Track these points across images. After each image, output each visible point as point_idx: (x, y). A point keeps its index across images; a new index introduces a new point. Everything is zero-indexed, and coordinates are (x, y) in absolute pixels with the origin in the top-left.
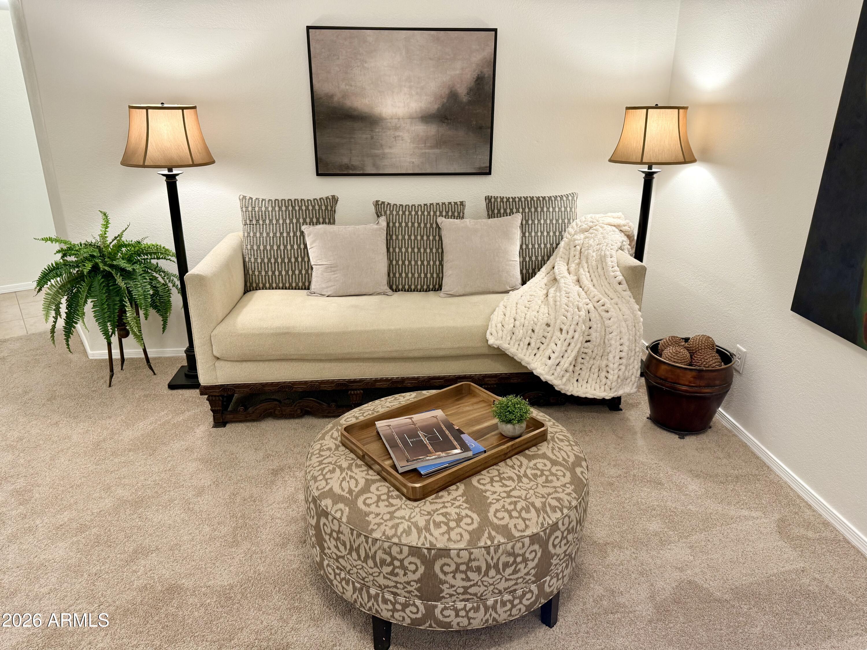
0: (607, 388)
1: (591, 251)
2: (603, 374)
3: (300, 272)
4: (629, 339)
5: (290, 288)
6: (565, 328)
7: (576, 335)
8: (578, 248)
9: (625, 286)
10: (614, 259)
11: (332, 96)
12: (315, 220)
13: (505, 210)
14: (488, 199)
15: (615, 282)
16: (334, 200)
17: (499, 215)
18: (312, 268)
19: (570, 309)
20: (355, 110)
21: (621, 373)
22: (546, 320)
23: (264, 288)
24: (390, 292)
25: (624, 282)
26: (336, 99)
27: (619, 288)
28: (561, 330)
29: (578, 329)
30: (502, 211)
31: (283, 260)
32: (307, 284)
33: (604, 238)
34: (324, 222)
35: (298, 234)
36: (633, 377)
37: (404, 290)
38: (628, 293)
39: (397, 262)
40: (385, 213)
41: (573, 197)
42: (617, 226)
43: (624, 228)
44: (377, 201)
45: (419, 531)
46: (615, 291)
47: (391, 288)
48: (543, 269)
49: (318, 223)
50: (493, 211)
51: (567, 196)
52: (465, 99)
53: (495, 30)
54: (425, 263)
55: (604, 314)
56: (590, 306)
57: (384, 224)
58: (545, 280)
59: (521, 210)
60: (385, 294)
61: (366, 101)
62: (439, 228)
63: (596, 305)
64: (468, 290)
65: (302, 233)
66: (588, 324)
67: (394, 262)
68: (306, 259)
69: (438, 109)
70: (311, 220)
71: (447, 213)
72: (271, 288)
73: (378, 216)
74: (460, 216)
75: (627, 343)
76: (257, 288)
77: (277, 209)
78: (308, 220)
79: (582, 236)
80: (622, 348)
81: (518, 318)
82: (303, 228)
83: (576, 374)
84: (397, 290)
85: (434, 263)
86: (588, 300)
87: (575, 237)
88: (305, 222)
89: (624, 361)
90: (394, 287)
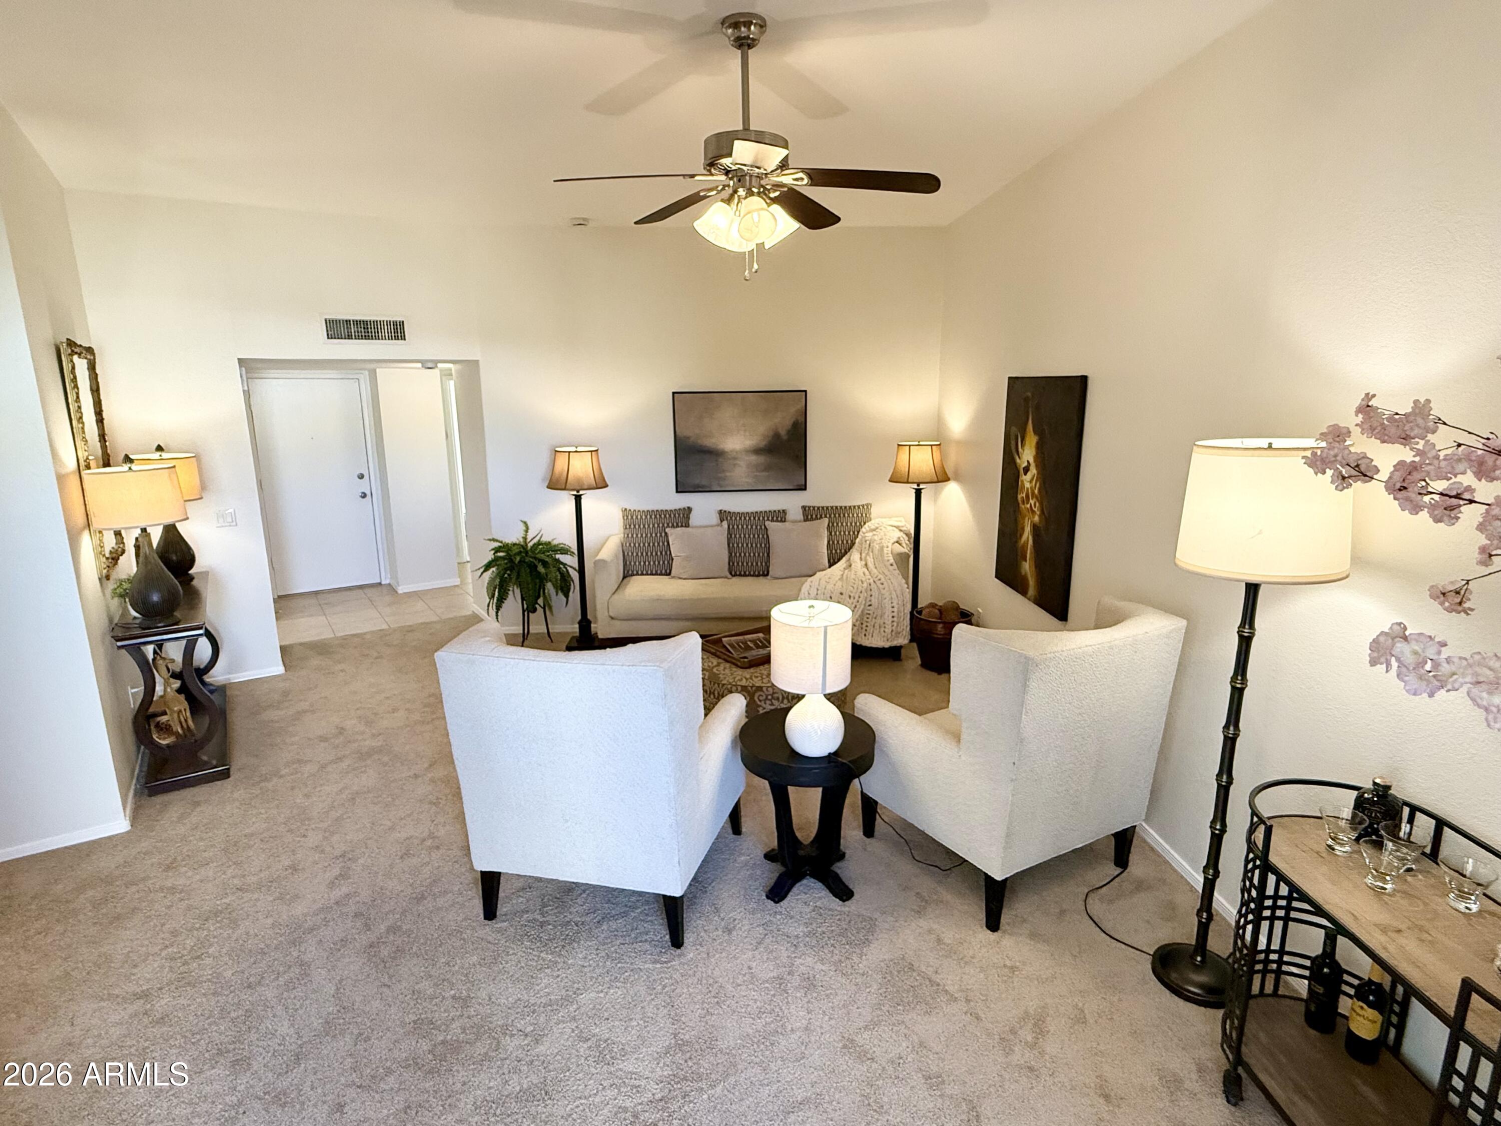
0: (885, 639)
1: (875, 544)
2: (882, 629)
3: (664, 562)
4: (898, 604)
5: (656, 574)
6: (852, 595)
7: (860, 600)
8: (868, 542)
9: (895, 566)
10: (889, 549)
11: (688, 438)
12: (675, 524)
13: (816, 516)
14: (804, 508)
15: (888, 564)
16: (690, 509)
17: (812, 519)
18: (673, 559)
19: (856, 582)
20: (705, 446)
21: (894, 628)
22: (840, 591)
23: (637, 574)
24: (730, 576)
25: (894, 564)
26: (692, 439)
27: (891, 568)
28: (850, 597)
29: (862, 596)
30: (814, 516)
31: (652, 554)
32: (668, 571)
33: (885, 535)
34: (682, 526)
35: (663, 534)
36: (904, 632)
37: (740, 575)
38: (897, 571)
39: (735, 554)
40: (727, 518)
41: (868, 507)
42: (897, 527)
43: (903, 529)
44: (721, 511)
45: (747, 679)
46: (889, 571)
47: (731, 573)
48: (844, 558)
49: (677, 526)
50: (807, 517)
51: (863, 506)
52: (785, 438)
53: (805, 391)
54: (757, 554)
55: (881, 586)
56: (871, 581)
57: (726, 526)
58: (845, 565)
59: (828, 516)
60: (726, 577)
61: (713, 440)
62: (767, 529)
63: (875, 580)
64: (788, 574)
65: (666, 533)
66: (869, 593)
67: (733, 554)
68: (668, 553)
69: (765, 446)
70: (673, 525)
71: (773, 518)
72: (642, 574)
73: (721, 521)
74: (783, 520)
75: (896, 606)
76: (633, 575)
77: (648, 517)
78: (670, 525)
79: (871, 534)
80: (893, 610)
81: (819, 588)
82: (667, 530)
83: (864, 630)
84: (735, 575)
85: (763, 554)
86: (870, 577)
87: (866, 535)
88: (668, 526)
89: (895, 619)
90: (733, 573)
